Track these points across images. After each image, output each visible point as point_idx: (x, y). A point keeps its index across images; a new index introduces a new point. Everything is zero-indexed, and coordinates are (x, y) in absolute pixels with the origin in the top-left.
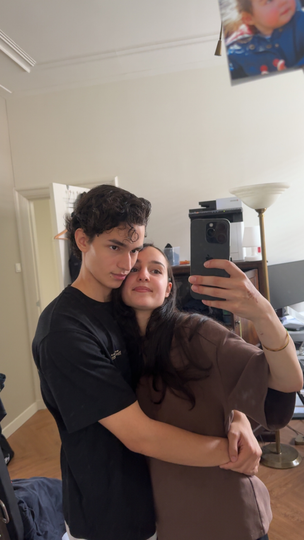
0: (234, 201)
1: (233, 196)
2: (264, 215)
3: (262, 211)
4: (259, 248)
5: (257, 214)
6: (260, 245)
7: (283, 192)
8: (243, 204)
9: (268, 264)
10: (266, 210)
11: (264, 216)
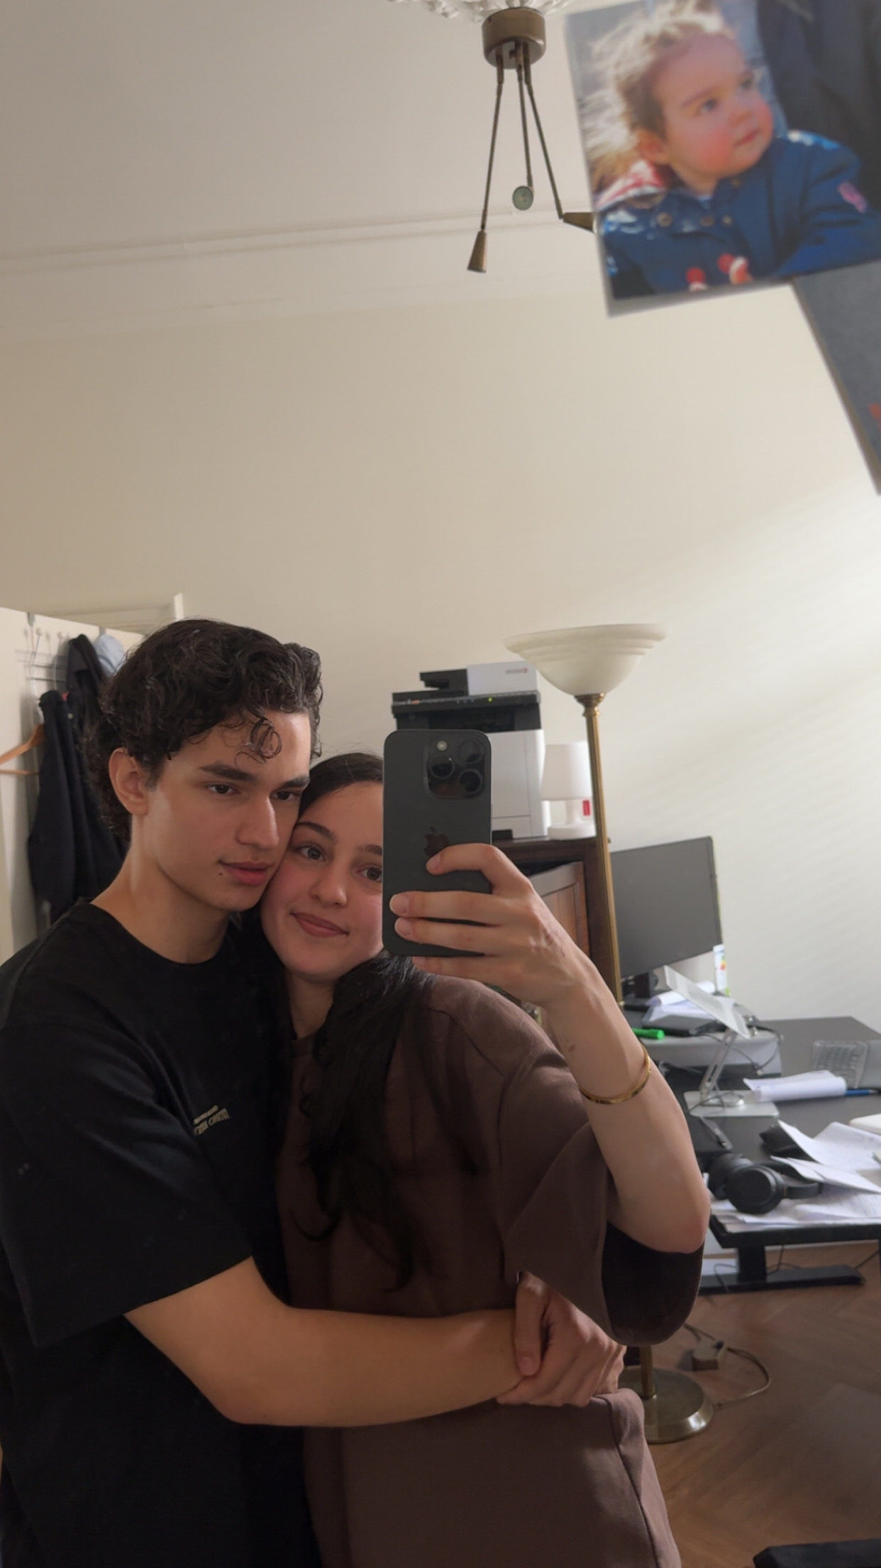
0: (517, 671)
1: (516, 658)
2: (598, 711)
3: (594, 702)
4: (586, 803)
5: (581, 708)
6: (588, 793)
7: (647, 650)
8: (540, 678)
9: (611, 848)
10: (603, 698)
11: (598, 713)
